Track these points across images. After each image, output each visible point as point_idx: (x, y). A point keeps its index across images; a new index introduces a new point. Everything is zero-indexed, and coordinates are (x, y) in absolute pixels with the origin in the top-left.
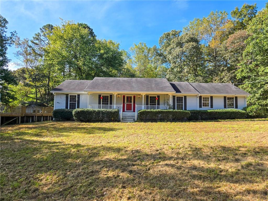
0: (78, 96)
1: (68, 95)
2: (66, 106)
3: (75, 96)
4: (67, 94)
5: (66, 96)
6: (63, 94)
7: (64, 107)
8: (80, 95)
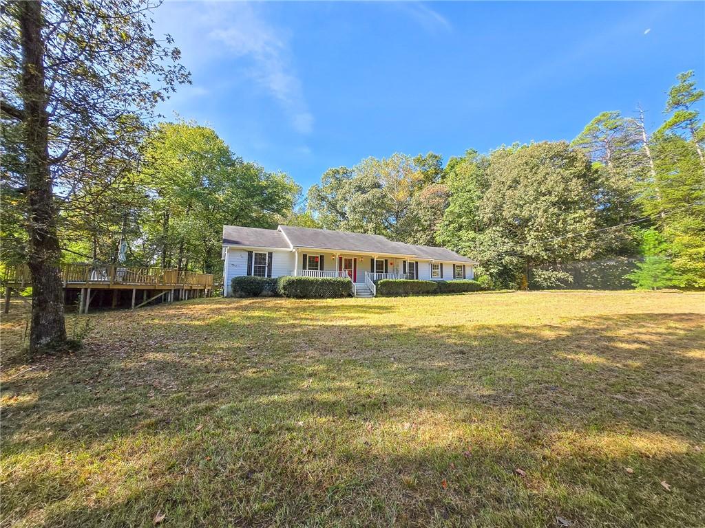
0: (268, 255)
1: (252, 252)
3: (265, 255)
4: (250, 250)
5: (247, 254)
6: (244, 250)
7: (244, 274)
8: (272, 253)
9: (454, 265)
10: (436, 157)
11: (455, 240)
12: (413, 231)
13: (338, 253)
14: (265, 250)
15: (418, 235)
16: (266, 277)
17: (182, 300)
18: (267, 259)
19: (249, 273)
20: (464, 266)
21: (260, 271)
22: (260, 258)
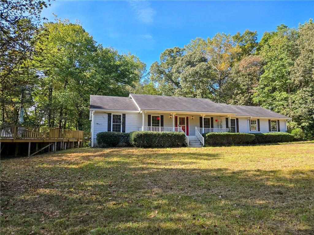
0: (123, 116)
1: (111, 114)
2: (108, 129)
3: (120, 116)
4: (109, 112)
5: (108, 115)
6: (105, 112)
7: (105, 130)
8: (125, 114)
9: (269, 120)
10: (252, 33)
11: (270, 100)
12: (233, 94)
13: (174, 113)
14: (120, 112)
15: (238, 97)
16: (121, 132)
17: (62, 150)
18: (122, 119)
19: (109, 129)
20: (278, 121)
21: (117, 128)
22: (117, 118)
